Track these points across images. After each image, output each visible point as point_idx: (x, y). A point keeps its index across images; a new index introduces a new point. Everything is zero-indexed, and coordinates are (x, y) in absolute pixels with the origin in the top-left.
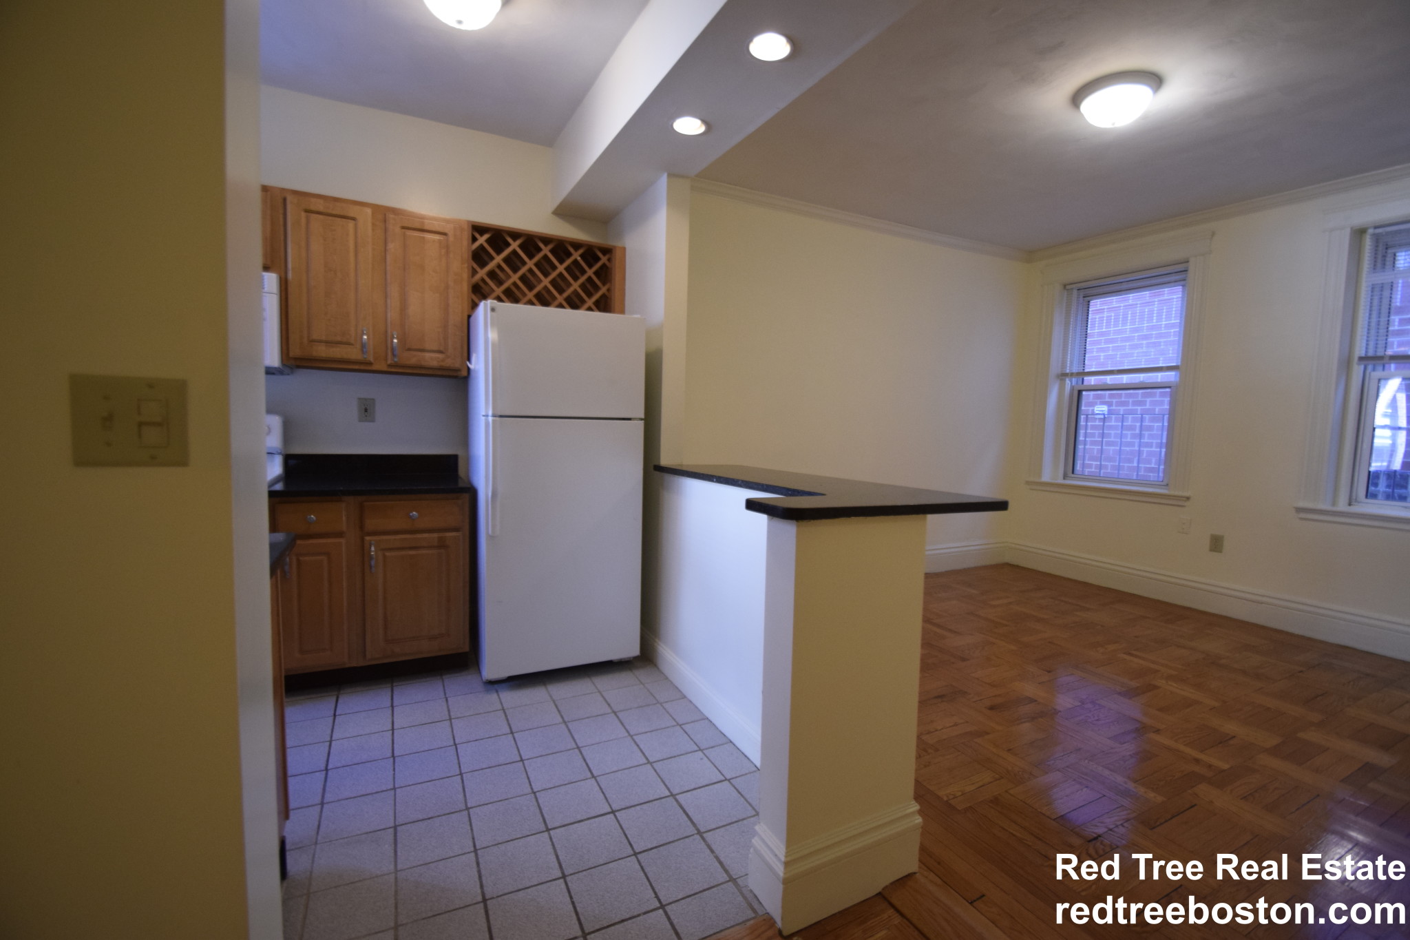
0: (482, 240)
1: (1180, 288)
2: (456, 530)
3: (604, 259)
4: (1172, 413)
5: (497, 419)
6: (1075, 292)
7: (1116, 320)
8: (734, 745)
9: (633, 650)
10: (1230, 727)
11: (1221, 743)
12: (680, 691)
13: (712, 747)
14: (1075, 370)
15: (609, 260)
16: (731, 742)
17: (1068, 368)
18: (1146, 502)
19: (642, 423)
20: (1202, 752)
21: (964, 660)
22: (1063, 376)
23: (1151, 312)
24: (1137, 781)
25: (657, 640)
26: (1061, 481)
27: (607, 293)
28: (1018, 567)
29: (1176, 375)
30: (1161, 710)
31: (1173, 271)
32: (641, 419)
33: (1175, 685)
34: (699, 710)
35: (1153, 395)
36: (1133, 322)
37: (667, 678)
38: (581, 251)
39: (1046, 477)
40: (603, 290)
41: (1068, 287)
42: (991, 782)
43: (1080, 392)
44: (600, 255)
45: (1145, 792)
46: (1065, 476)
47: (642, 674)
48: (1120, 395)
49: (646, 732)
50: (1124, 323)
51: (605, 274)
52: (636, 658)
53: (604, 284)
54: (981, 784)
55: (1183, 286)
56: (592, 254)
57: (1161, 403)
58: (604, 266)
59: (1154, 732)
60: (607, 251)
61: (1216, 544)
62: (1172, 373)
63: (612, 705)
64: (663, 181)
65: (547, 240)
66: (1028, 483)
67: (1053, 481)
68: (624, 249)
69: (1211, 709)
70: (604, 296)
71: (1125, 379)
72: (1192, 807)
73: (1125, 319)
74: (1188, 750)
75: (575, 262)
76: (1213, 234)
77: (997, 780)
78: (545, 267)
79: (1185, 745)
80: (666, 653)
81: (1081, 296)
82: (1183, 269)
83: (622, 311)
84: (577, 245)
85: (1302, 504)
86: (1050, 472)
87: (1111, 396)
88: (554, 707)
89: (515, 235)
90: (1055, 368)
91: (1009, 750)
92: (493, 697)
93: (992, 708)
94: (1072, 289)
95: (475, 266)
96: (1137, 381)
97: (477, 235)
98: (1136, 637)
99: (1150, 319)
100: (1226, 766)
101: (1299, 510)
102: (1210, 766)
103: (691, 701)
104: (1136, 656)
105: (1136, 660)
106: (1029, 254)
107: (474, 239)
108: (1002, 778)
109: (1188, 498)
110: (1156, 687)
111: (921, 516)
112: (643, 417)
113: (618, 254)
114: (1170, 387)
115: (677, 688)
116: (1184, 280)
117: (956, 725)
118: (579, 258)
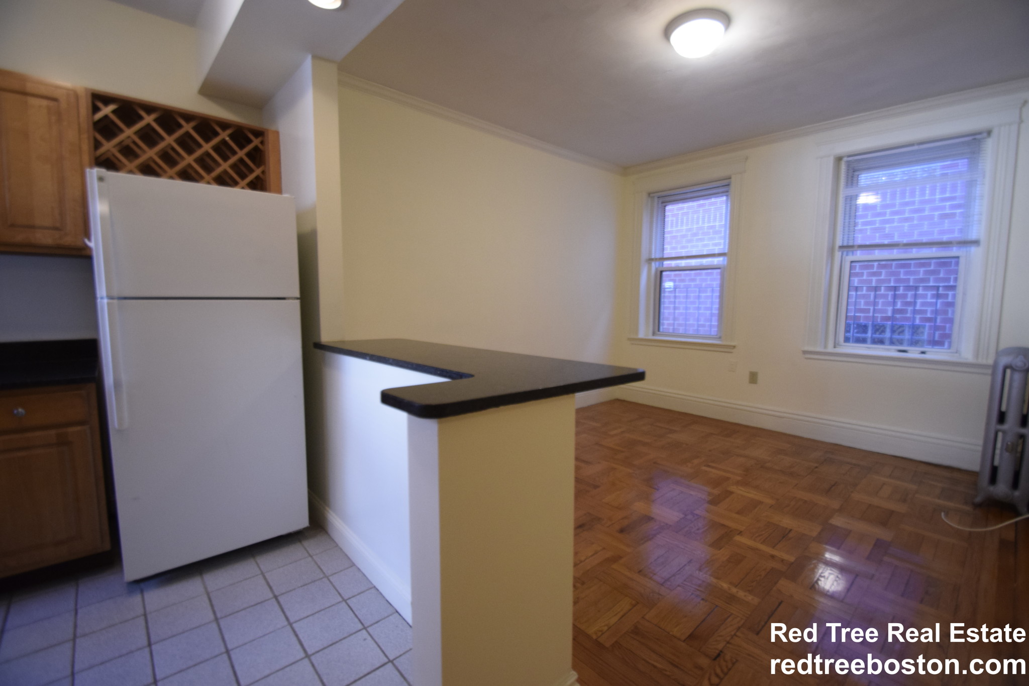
0: (107, 110)
1: (724, 198)
2: (81, 423)
3: (256, 142)
4: (722, 286)
5: (115, 301)
6: (656, 199)
7: (677, 222)
8: (400, 615)
9: (302, 521)
10: (787, 522)
11: (784, 537)
12: (349, 558)
13: (377, 622)
14: (658, 256)
15: (262, 143)
16: (397, 612)
17: (653, 255)
18: (709, 351)
19: (298, 302)
20: (773, 547)
21: (596, 487)
22: (650, 260)
23: (698, 218)
24: (737, 586)
25: (327, 508)
26: (651, 337)
27: (261, 176)
28: (624, 401)
29: (723, 260)
30: (738, 513)
31: (721, 185)
32: (297, 298)
33: (743, 489)
34: (367, 579)
35: (700, 275)
36: (687, 224)
37: (337, 545)
38: (229, 132)
39: (641, 335)
40: (258, 172)
41: (652, 195)
42: (631, 610)
43: (661, 272)
44: (251, 137)
45: (745, 596)
46: (654, 334)
47: (312, 545)
48: (680, 275)
49: (308, 616)
50: (682, 225)
51: (258, 156)
52: (306, 529)
53: (258, 166)
54: (622, 613)
55: (727, 196)
56: (241, 135)
57: (713, 280)
58: (256, 149)
59: (738, 534)
60: (259, 133)
61: (753, 378)
62: (721, 259)
63: (274, 588)
64: (308, 64)
65: (188, 117)
66: (629, 339)
67: (647, 338)
68: (277, 133)
69: (770, 507)
70: (257, 178)
71: (693, 262)
72: (780, 604)
73: (682, 222)
74: (763, 547)
75: (224, 142)
76: (747, 158)
77: (634, 606)
78: (187, 144)
79: (762, 543)
80: (335, 520)
81: (660, 202)
82: (727, 184)
83: (279, 191)
84: (224, 125)
85: (806, 348)
86: (644, 331)
87: (675, 275)
88: (207, 601)
89: (150, 108)
90: (644, 255)
91: (640, 572)
92: (137, 599)
93: (622, 531)
94: (654, 197)
95: (99, 137)
96: (698, 264)
97: (100, 105)
98: (710, 451)
99: (698, 223)
100: (792, 559)
101: (805, 352)
102: (782, 561)
103: (359, 569)
104: (713, 467)
105: (714, 471)
106: (625, 169)
107: (96, 109)
108: (638, 603)
109: (734, 347)
110: (732, 493)
111: (571, 395)
112: (298, 295)
113: (270, 138)
114: (719, 268)
115: (346, 555)
116: (727, 192)
117: (596, 553)
118: (227, 139)
